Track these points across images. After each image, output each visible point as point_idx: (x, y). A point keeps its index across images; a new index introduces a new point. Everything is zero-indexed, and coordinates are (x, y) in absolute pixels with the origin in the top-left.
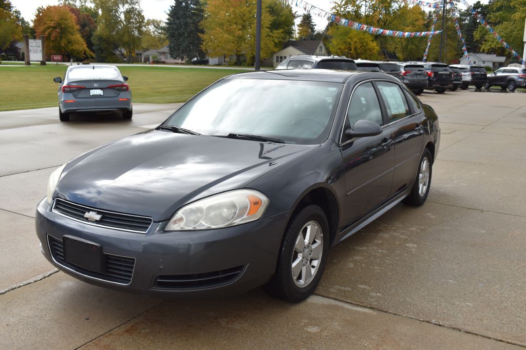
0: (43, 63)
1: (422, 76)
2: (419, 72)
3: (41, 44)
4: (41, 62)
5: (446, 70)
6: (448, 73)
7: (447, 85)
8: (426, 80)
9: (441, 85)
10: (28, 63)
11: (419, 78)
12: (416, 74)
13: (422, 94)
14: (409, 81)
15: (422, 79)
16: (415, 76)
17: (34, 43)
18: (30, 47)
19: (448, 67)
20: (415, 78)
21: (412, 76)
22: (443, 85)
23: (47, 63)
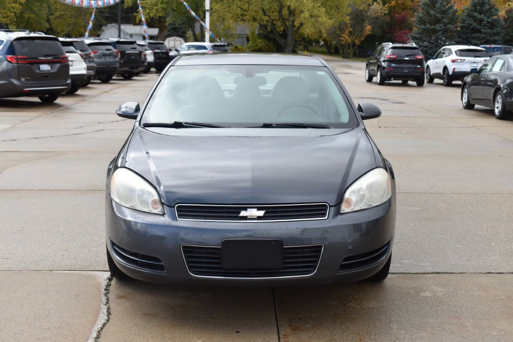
1: (111, 57)
2: (108, 52)
5: (134, 48)
6: (136, 52)
7: (137, 68)
8: (116, 62)
9: (130, 68)
11: (108, 59)
12: (104, 55)
13: (111, 82)
14: (96, 64)
15: (111, 60)
16: (103, 58)
19: (135, 44)
20: (103, 60)
21: (99, 57)
22: (133, 68)
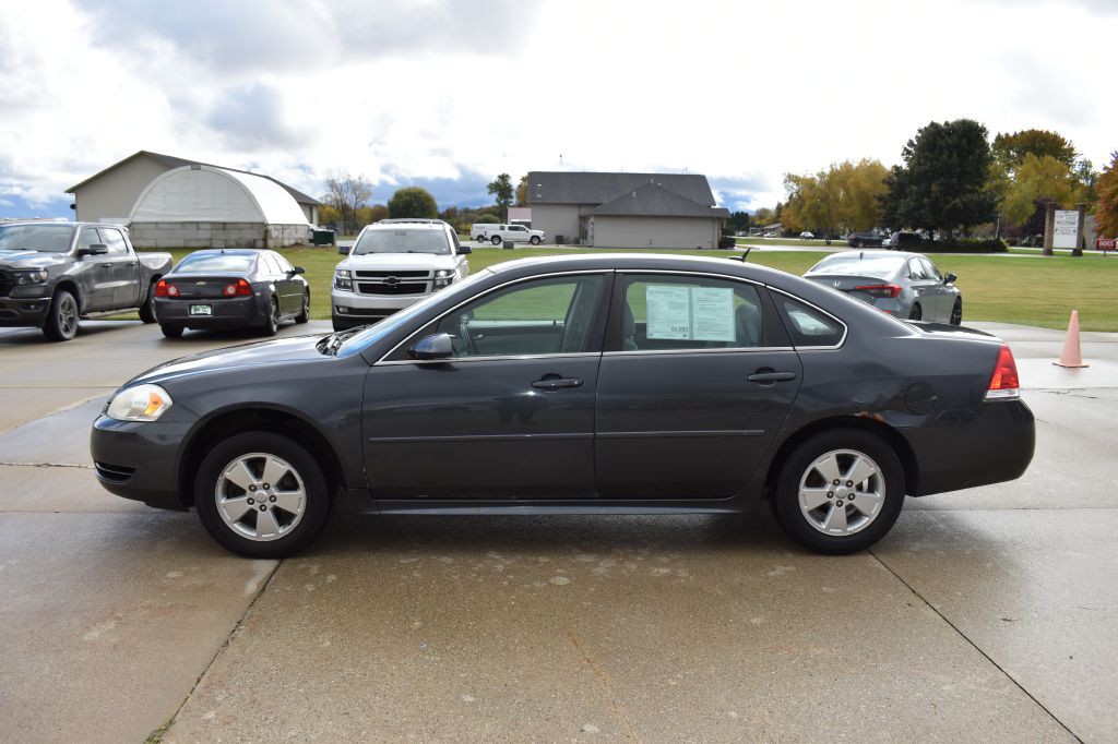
0: (1077, 253)
3: (1077, 218)
4: (1075, 250)
10: (1049, 252)
17: (1064, 218)
18: (1056, 224)
23: (1084, 251)
